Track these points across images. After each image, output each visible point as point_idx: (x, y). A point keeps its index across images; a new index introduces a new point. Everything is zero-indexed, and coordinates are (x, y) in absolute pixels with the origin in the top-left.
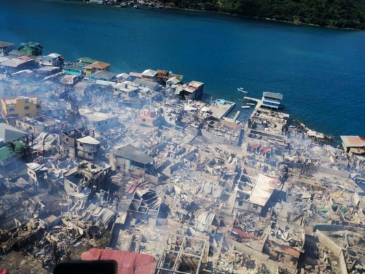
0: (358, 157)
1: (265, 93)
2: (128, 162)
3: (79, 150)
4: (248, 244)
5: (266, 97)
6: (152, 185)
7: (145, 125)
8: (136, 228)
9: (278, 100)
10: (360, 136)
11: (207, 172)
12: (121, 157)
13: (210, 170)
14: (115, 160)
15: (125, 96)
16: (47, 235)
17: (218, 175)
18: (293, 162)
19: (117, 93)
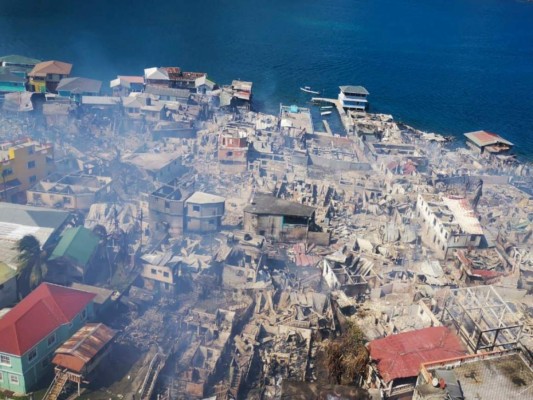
0: (499, 156)
1: (343, 89)
2: (279, 220)
3: (190, 219)
4: (499, 284)
5: (346, 94)
6: (321, 248)
7: (230, 162)
8: (362, 308)
9: (363, 96)
10: (484, 130)
11: (368, 213)
12: (267, 215)
13: (373, 208)
14: (255, 222)
15: (153, 119)
16: (264, 354)
17: (385, 213)
18: (447, 176)
19: (134, 115)
